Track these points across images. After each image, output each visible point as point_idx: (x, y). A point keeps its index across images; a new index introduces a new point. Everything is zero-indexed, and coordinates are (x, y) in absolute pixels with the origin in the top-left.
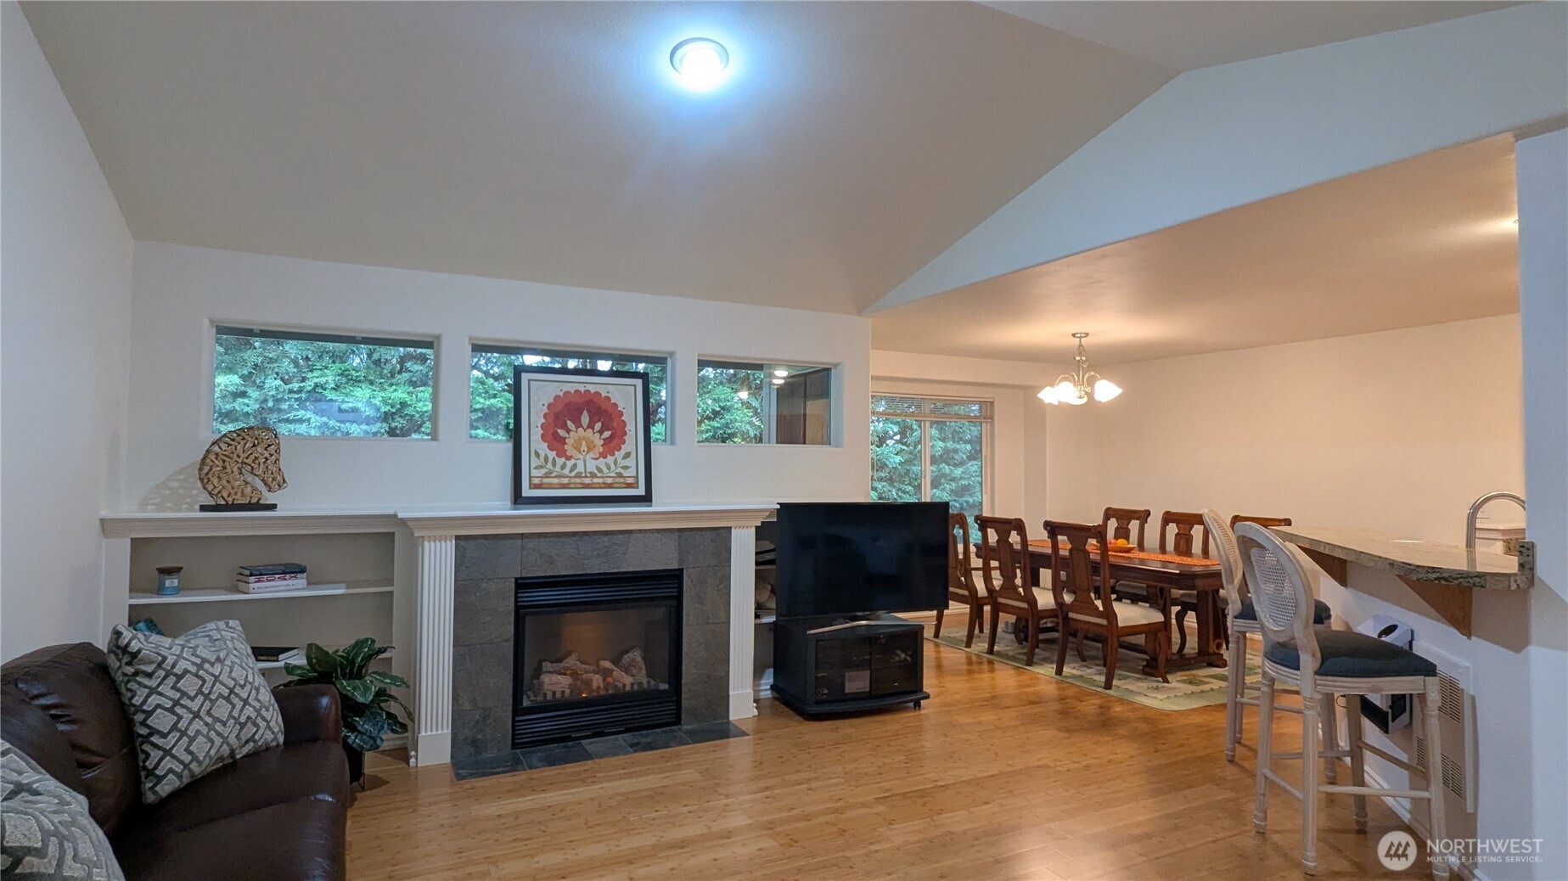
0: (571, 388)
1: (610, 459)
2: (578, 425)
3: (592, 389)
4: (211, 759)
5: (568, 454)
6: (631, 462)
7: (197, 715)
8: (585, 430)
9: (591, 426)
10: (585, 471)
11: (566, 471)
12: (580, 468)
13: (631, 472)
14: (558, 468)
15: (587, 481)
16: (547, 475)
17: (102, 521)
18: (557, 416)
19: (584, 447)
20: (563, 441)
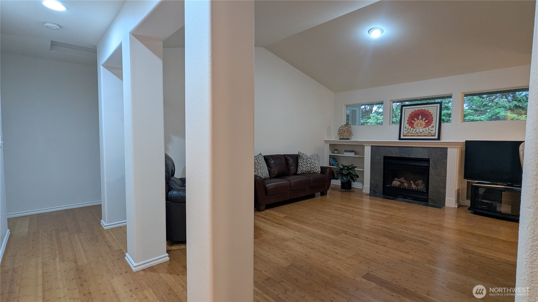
0: (417, 109)
1: (427, 128)
2: (418, 119)
3: (423, 109)
4: (306, 171)
5: (414, 127)
6: (434, 129)
7: (304, 165)
8: (420, 121)
9: (422, 119)
10: (419, 131)
11: (413, 132)
12: (418, 131)
13: (434, 132)
14: (411, 131)
15: (419, 134)
16: (408, 133)
17: (325, 141)
18: (412, 117)
19: (419, 125)
20: (413, 124)
